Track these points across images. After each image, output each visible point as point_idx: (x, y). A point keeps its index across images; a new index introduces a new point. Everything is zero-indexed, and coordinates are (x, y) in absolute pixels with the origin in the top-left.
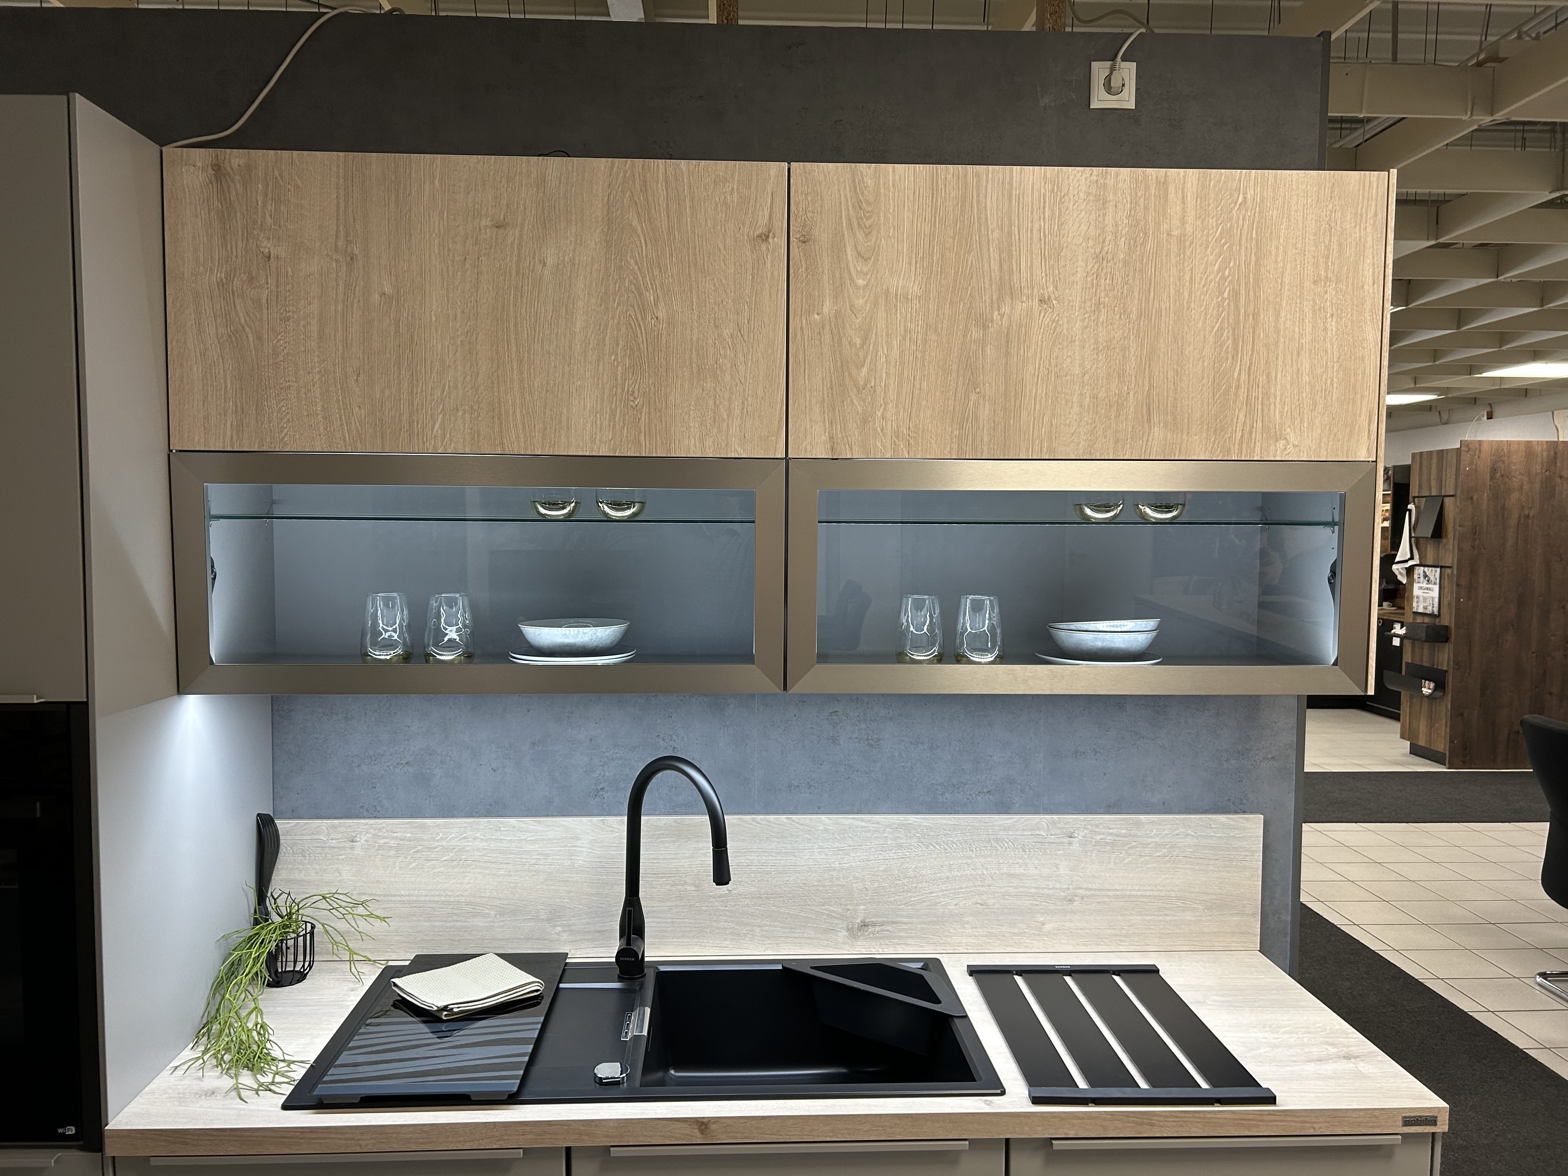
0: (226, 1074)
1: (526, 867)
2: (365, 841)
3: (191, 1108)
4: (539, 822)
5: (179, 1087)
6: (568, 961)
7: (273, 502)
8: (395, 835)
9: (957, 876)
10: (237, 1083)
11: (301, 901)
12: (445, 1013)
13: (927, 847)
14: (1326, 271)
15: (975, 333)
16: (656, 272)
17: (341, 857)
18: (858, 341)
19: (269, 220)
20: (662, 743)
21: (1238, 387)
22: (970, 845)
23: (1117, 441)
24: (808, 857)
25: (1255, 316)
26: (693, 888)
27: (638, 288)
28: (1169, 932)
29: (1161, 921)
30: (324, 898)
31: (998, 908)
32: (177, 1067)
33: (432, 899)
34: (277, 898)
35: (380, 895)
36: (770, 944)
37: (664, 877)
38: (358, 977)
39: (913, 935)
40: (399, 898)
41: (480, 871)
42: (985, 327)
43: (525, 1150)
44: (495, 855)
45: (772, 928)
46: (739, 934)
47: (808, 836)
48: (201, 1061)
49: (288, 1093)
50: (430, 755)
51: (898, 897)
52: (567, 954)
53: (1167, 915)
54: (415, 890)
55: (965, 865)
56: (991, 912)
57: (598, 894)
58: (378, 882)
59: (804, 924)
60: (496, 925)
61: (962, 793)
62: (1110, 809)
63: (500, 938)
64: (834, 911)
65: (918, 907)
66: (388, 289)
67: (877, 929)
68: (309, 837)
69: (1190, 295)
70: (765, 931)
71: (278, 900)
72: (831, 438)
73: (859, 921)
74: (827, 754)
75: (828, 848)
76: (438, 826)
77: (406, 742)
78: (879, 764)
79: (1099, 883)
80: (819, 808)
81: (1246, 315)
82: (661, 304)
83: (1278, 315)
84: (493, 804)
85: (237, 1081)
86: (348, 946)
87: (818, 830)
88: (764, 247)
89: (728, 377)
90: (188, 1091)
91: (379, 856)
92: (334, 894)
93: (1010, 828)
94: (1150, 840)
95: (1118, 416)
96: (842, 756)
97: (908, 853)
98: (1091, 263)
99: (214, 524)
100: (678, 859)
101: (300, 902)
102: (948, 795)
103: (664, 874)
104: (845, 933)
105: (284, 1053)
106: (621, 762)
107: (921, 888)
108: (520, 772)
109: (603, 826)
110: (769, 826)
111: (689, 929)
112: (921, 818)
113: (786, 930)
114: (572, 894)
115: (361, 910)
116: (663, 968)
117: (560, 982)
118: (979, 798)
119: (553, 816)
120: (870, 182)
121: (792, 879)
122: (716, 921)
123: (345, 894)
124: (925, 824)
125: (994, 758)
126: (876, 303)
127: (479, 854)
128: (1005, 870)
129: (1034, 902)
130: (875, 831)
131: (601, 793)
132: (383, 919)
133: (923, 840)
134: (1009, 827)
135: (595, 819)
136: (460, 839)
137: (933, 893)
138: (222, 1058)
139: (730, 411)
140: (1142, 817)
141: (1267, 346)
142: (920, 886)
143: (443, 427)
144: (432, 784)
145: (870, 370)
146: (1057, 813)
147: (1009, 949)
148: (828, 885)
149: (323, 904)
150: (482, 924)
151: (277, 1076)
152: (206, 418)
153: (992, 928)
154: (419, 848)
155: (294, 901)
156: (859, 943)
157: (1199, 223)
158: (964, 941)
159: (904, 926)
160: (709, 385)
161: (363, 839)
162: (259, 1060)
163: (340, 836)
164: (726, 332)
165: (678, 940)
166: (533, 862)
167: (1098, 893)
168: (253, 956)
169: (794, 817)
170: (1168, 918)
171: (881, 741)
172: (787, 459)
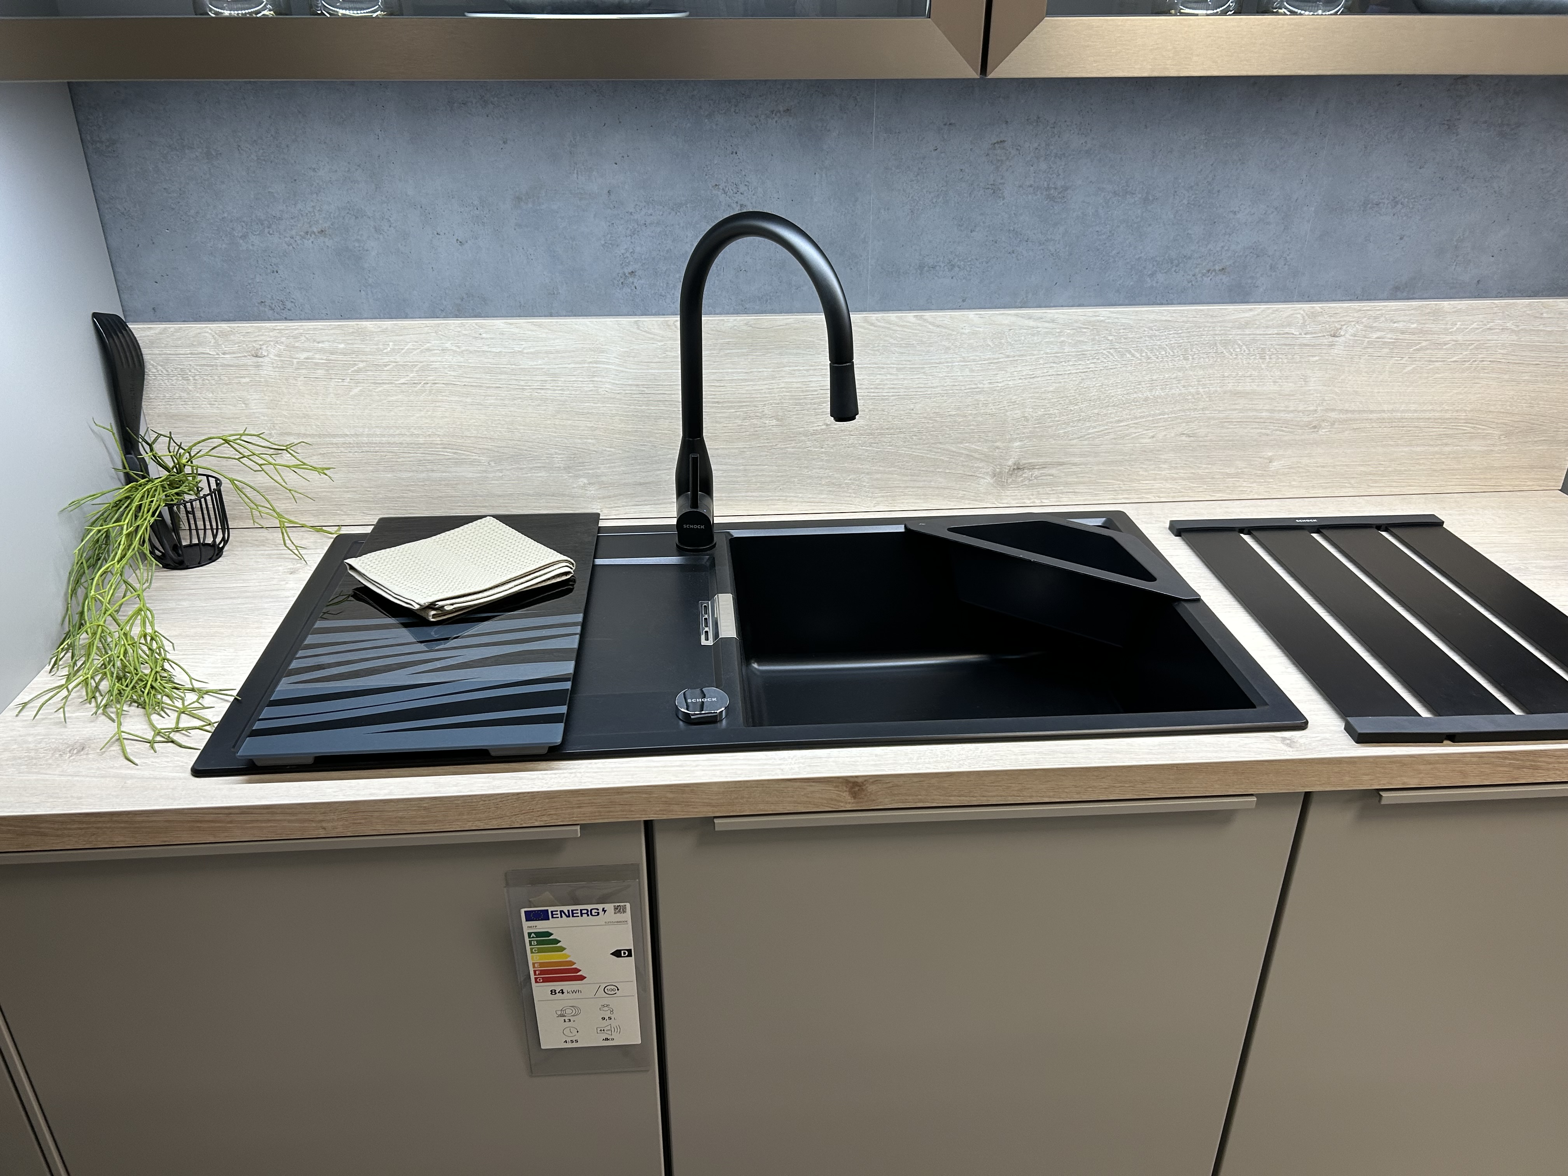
0: (103, 714)
1: (526, 393)
2: (276, 356)
3: (47, 777)
4: (540, 326)
5: (30, 739)
6: (602, 524)
8: (320, 345)
9: (1160, 397)
10: (120, 732)
11: (195, 445)
12: (433, 612)
13: (1122, 355)
17: (243, 380)
20: (722, 197)
22: (1186, 350)
24: (945, 374)
26: (774, 422)
28: (1444, 467)
29: (1437, 453)
30: (227, 441)
31: (1211, 441)
32: (26, 704)
33: (392, 440)
34: (154, 442)
35: (312, 436)
36: (883, 497)
37: (731, 407)
38: (297, 553)
39: (1087, 479)
40: (341, 440)
41: (457, 399)
43: (583, 827)
44: (478, 376)
45: (885, 476)
46: (840, 485)
47: (946, 344)
48: (65, 693)
49: (202, 746)
50: (357, 218)
51: (1069, 429)
52: (599, 515)
53: (1446, 444)
54: (364, 427)
55: (1174, 381)
56: (1200, 446)
57: (636, 431)
58: (306, 416)
59: (932, 469)
60: (491, 475)
61: (1182, 273)
63: (500, 493)
64: (976, 451)
65: (1097, 441)
67: (1036, 472)
68: (188, 351)
70: (877, 479)
71: (154, 446)
73: (1010, 463)
74: (982, 214)
75: (974, 360)
76: (384, 331)
77: (315, 196)
78: (1062, 229)
79: (1361, 403)
80: (964, 301)
84: (465, 296)
85: (120, 724)
86: (274, 510)
87: (962, 334)
90: (43, 745)
91: (302, 378)
92: (241, 435)
93: (1247, 325)
94: (1449, 338)
96: (1006, 216)
97: (1092, 365)
100: (752, 380)
101: (191, 448)
102: (1161, 277)
103: (732, 402)
104: (989, 479)
105: (191, 679)
106: (658, 230)
107: (1105, 415)
108: (502, 246)
109: (638, 331)
110: (889, 328)
111: (768, 479)
112: (1117, 312)
113: (906, 478)
114: (597, 432)
115: (286, 458)
116: (737, 534)
117: (595, 558)
118: (1206, 280)
119: (558, 315)
121: (918, 406)
122: (807, 467)
123: (258, 436)
124: (1124, 321)
125: (1238, 216)
127: (453, 373)
128: (1230, 387)
129: (1263, 431)
130: (1047, 333)
131: (631, 280)
132: (322, 471)
133: (1117, 346)
134: (1247, 323)
135: (625, 321)
136: (422, 352)
137: (1122, 421)
138: (97, 687)
140: (1446, 304)
142: (1105, 411)
144: (366, 265)
146: (1319, 300)
147: (1218, 496)
148: (971, 414)
149: (227, 451)
150: (470, 475)
151: (183, 715)
153: (1199, 468)
154: (361, 365)
155: (180, 447)
156: (1008, 493)
158: (1157, 486)
159: (1075, 469)
161: (271, 353)
162: (153, 692)
163: (235, 348)
165: (754, 494)
166: (536, 385)
167: (1357, 416)
168: (125, 532)
169: (928, 315)
170: (1447, 449)
171: (1069, 191)
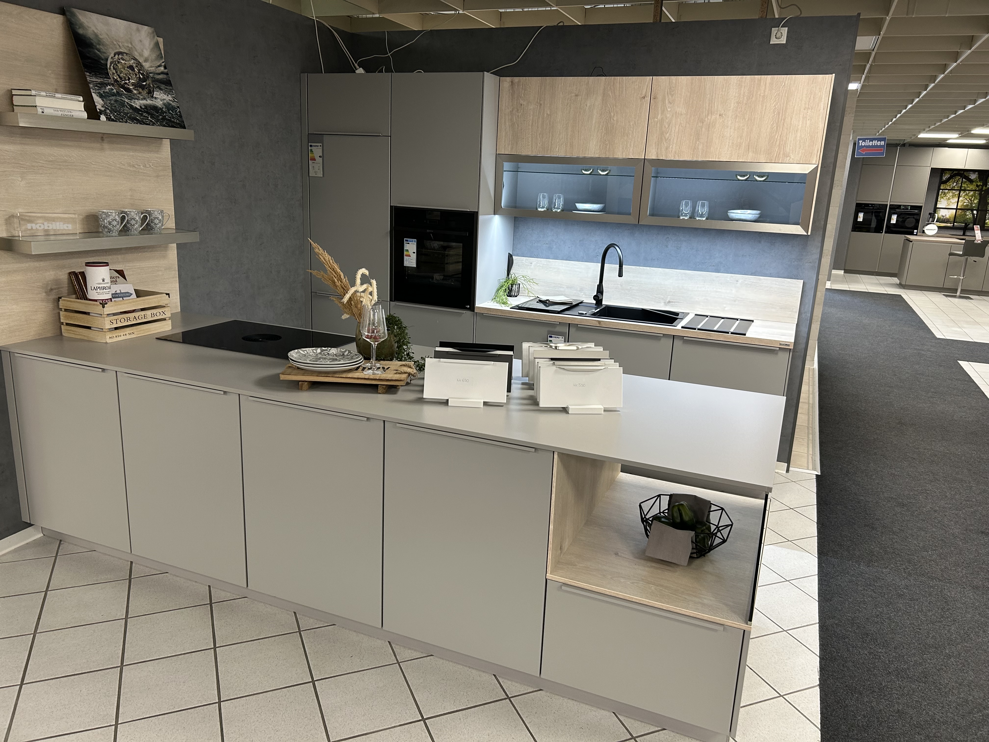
1: (575, 276)
4: (580, 263)
7: (518, 168)
8: (542, 263)
9: (699, 290)
11: (518, 277)
14: (808, 106)
15: (700, 124)
16: (615, 107)
17: (528, 267)
18: (667, 126)
19: (522, 95)
20: (611, 241)
21: (777, 141)
23: (738, 156)
24: (654, 280)
25: (784, 120)
27: (610, 112)
30: (523, 277)
34: (512, 275)
35: (537, 278)
41: (563, 275)
42: (703, 123)
47: (655, 274)
50: (553, 242)
55: (702, 287)
58: (537, 274)
59: (651, 300)
61: (705, 265)
62: (752, 274)
66: (549, 113)
67: (673, 303)
68: (520, 261)
69: (765, 113)
72: (657, 153)
73: (668, 301)
74: (664, 250)
75: (661, 278)
77: (547, 238)
78: (680, 255)
79: (745, 297)
80: (660, 266)
81: (781, 120)
82: (615, 116)
83: (791, 119)
84: (568, 257)
87: (658, 273)
88: (643, 100)
89: (631, 136)
91: (538, 268)
92: (526, 276)
94: (763, 284)
95: (739, 149)
96: (669, 251)
97: (685, 282)
98: (735, 104)
99: (504, 173)
102: (700, 266)
104: (663, 304)
106: (601, 245)
108: (576, 248)
118: (710, 267)
120: (674, 81)
121: (649, 286)
123: (528, 277)
125: (716, 255)
126: (673, 116)
128: (715, 290)
130: (676, 274)
134: (718, 277)
136: (559, 266)
139: (630, 146)
140: (762, 278)
141: (787, 129)
143: (558, 149)
144: (553, 250)
145: (670, 134)
148: (660, 289)
149: (522, 279)
152: (505, 146)
154: (548, 267)
155: (516, 277)
156: (667, 307)
157: (769, 92)
160: (626, 138)
161: (534, 263)
163: (528, 262)
164: (631, 124)
166: (578, 274)
167: (744, 300)
170: (766, 310)
171: (681, 248)
172: (645, 159)
